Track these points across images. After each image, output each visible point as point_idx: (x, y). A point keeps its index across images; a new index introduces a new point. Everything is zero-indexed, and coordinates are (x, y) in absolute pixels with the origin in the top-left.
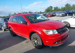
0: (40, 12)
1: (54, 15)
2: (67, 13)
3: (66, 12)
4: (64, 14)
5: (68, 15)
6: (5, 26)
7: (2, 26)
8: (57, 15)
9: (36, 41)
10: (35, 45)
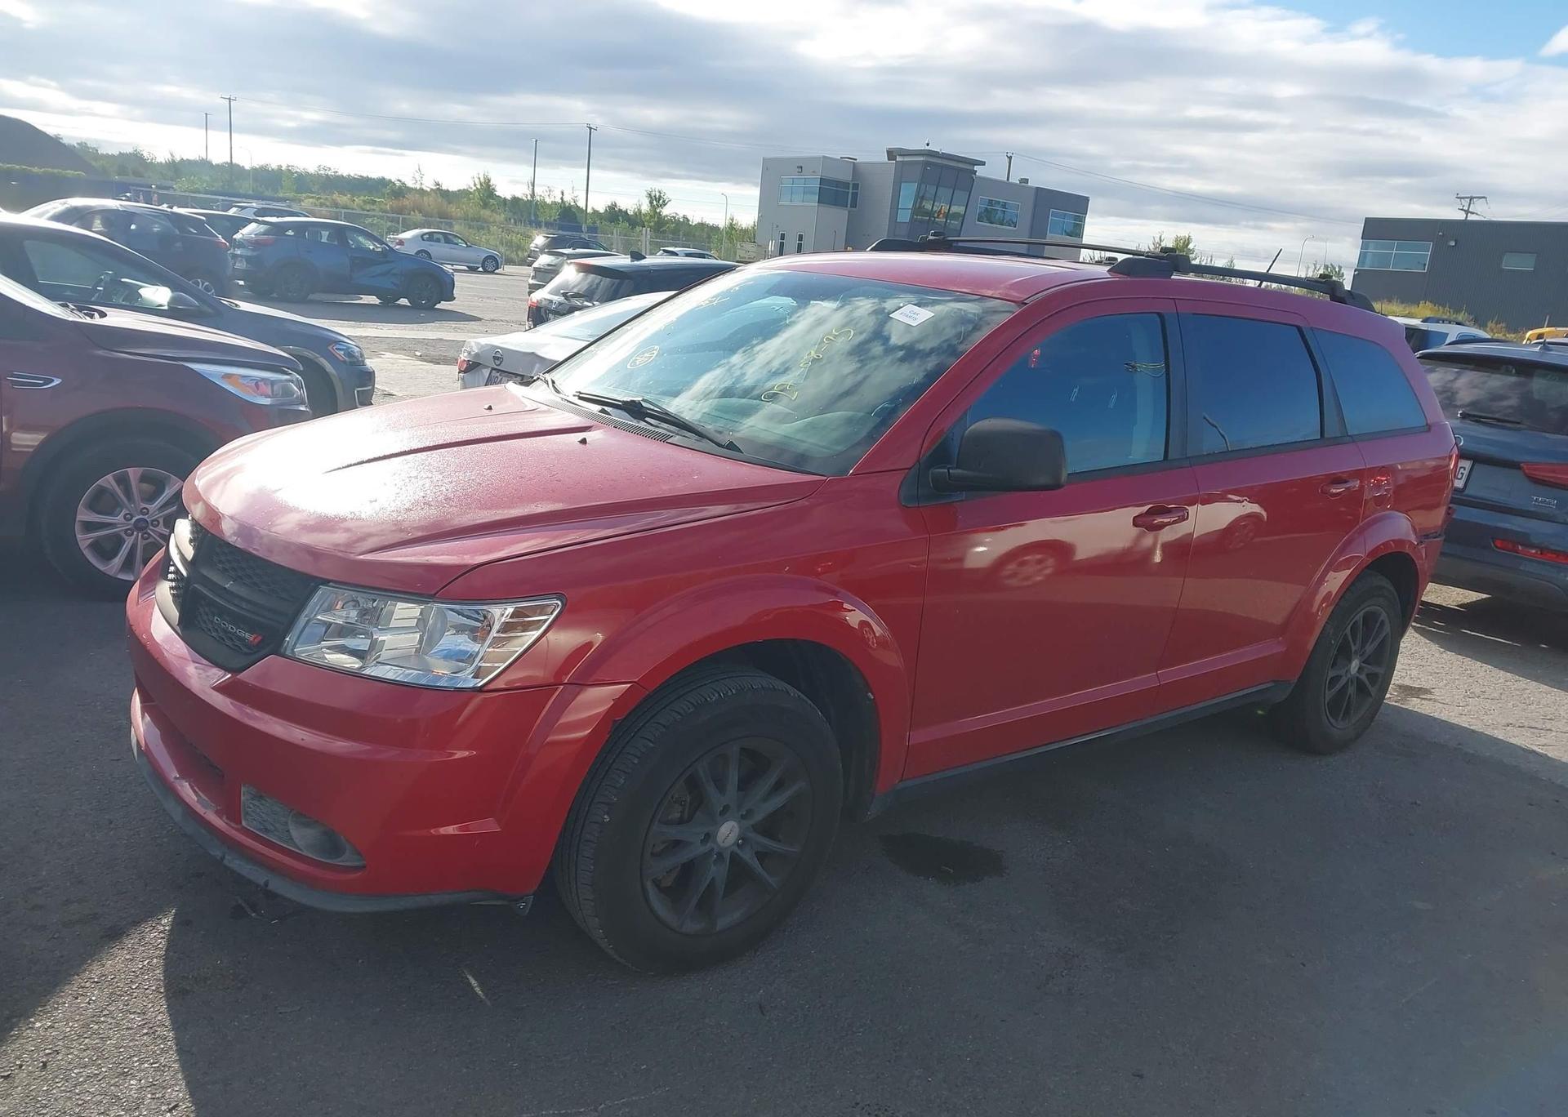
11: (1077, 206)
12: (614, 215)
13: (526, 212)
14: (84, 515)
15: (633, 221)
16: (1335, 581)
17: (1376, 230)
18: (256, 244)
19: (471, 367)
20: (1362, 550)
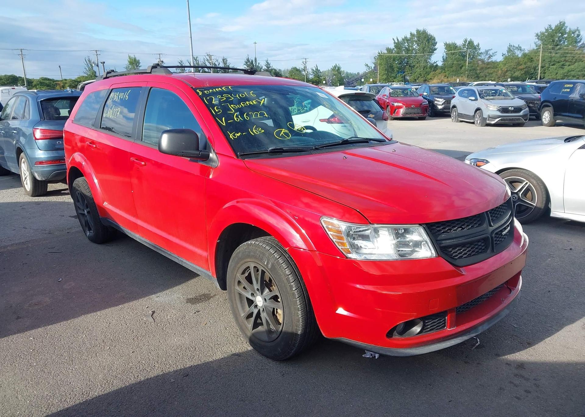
0: (337, 70)
1: (440, 103)
2: (544, 105)
3: (539, 90)
4: (517, 110)
5: (546, 116)
6: (41, 154)
7: (19, 151)
8: (460, 110)
9: (259, 301)
10: (256, 325)
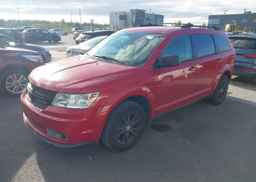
11: (162, 17)
12: (85, 24)
13: (70, 25)
14: (7, 83)
15: (89, 25)
16: (219, 77)
17: (211, 17)
18: (26, 34)
19: (69, 52)
20: (223, 71)
